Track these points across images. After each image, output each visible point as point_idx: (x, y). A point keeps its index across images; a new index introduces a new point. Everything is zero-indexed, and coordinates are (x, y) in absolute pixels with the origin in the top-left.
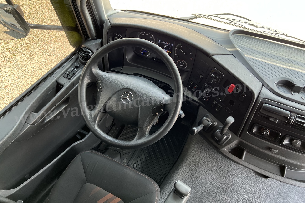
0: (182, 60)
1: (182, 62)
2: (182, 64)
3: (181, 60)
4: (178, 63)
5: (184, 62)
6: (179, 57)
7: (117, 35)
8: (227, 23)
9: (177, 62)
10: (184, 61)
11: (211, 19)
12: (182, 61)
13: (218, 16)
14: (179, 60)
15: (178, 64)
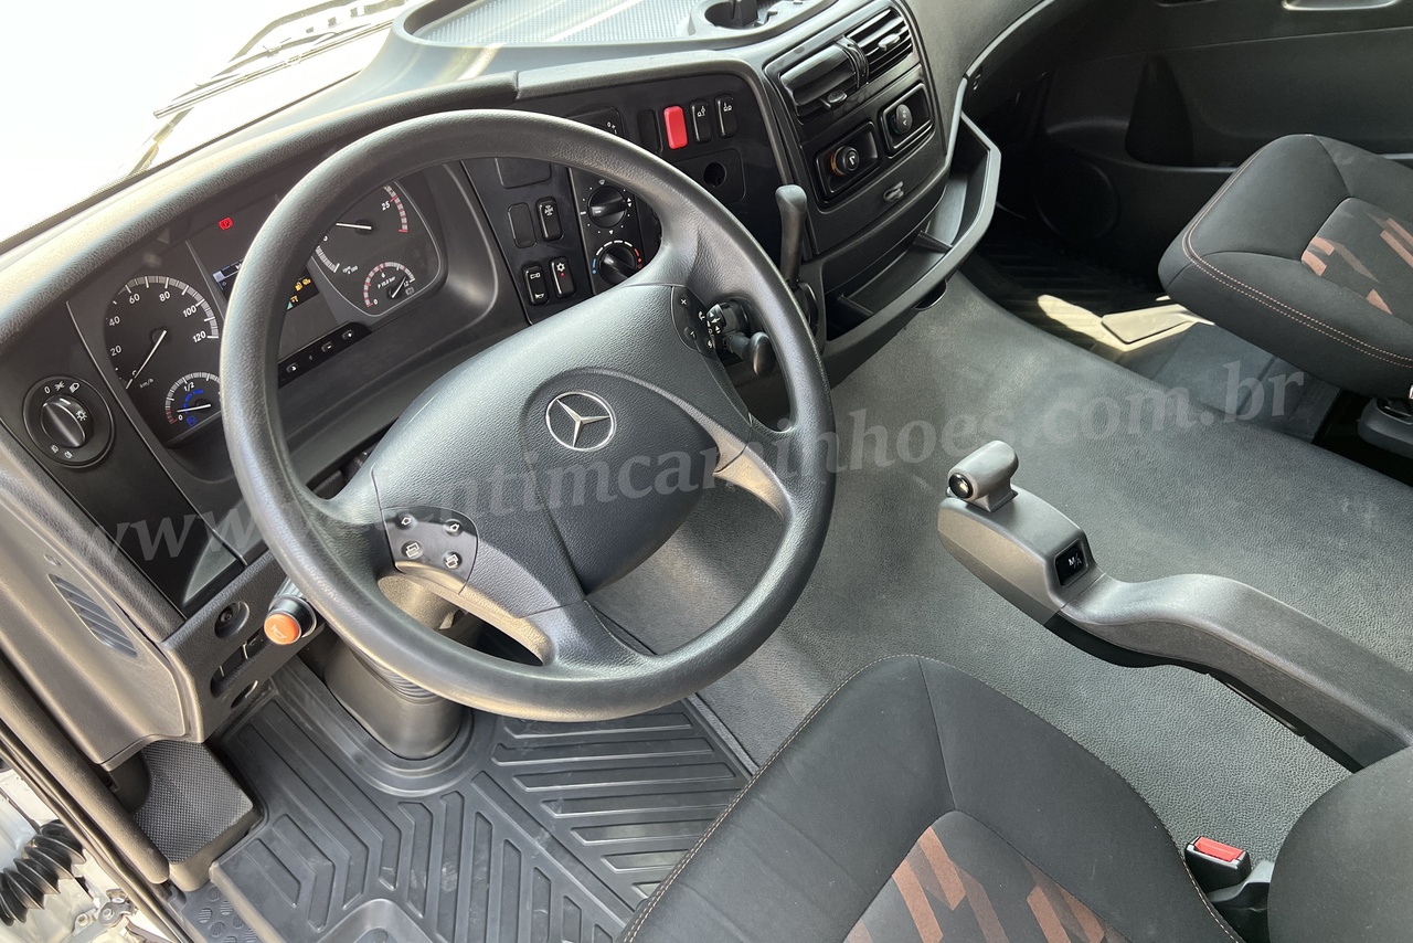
0: (376, 269)
1: (384, 280)
2: (392, 288)
3: (372, 274)
4: (371, 301)
5: (390, 272)
6: (356, 268)
7: (47, 390)
8: (313, 52)
9: (366, 295)
10: (388, 264)
11: (250, 77)
12: (379, 273)
13: (250, 54)
14: (368, 280)
15: (376, 302)
